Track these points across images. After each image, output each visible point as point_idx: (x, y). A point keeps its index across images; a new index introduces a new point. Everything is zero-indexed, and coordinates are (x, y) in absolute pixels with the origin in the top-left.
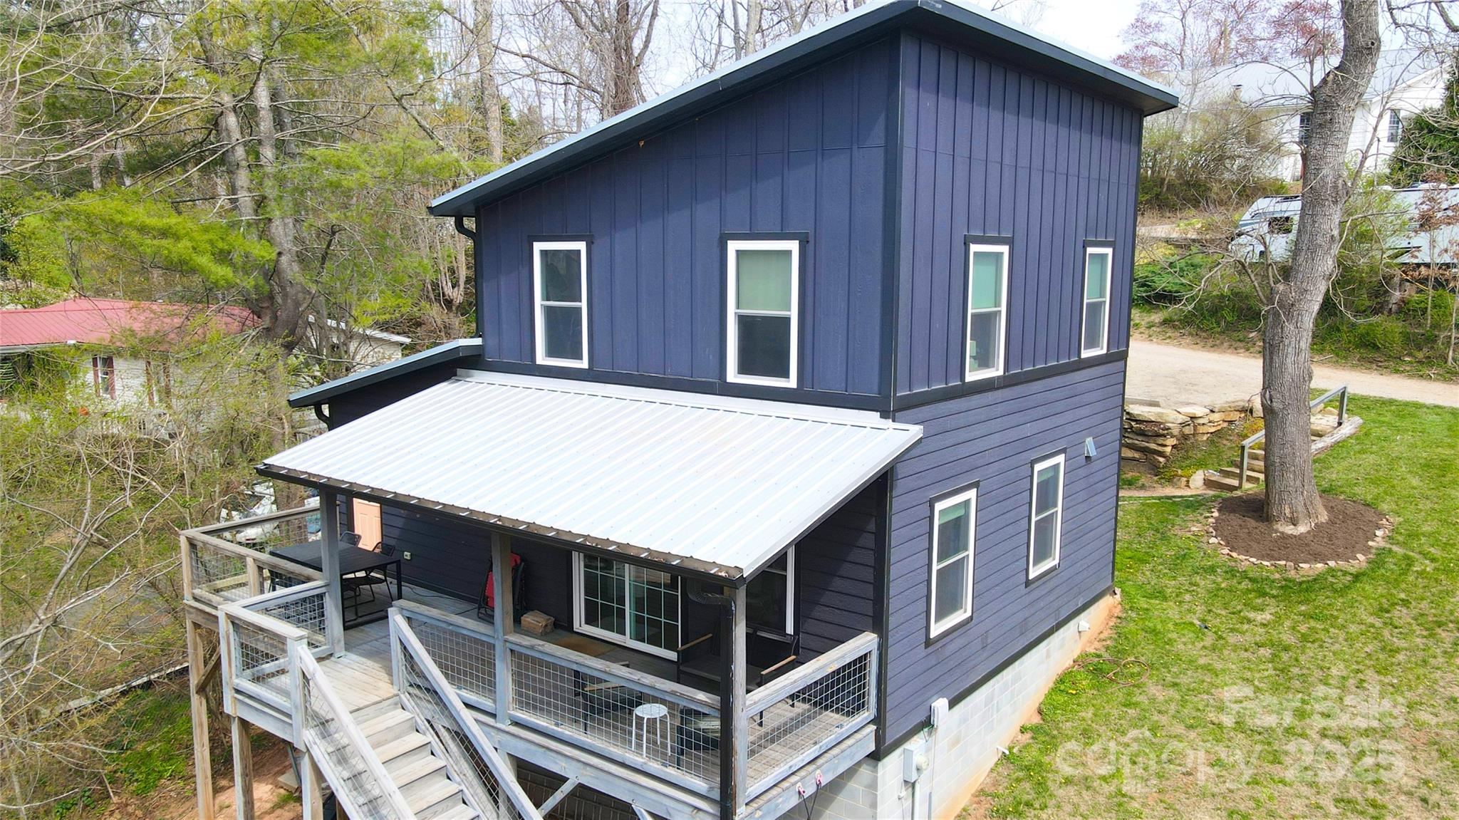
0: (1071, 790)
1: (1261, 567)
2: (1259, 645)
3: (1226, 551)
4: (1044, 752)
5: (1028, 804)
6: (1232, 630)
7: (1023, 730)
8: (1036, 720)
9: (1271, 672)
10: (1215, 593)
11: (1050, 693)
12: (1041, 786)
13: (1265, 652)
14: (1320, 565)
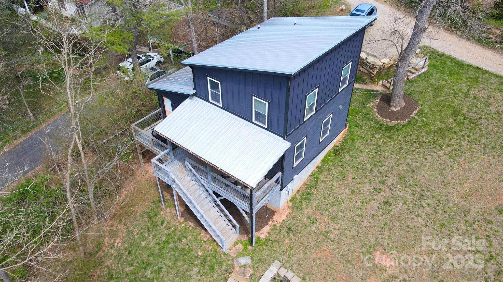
0: (322, 184)
1: (383, 120)
2: (374, 145)
3: (377, 114)
4: (319, 174)
5: (313, 187)
6: (370, 139)
7: (316, 168)
8: (320, 165)
9: (374, 153)
10: (370, 127)
11: (324, 158)
12: (317, 183)
13: (375, 147)
14: (396, 122)
